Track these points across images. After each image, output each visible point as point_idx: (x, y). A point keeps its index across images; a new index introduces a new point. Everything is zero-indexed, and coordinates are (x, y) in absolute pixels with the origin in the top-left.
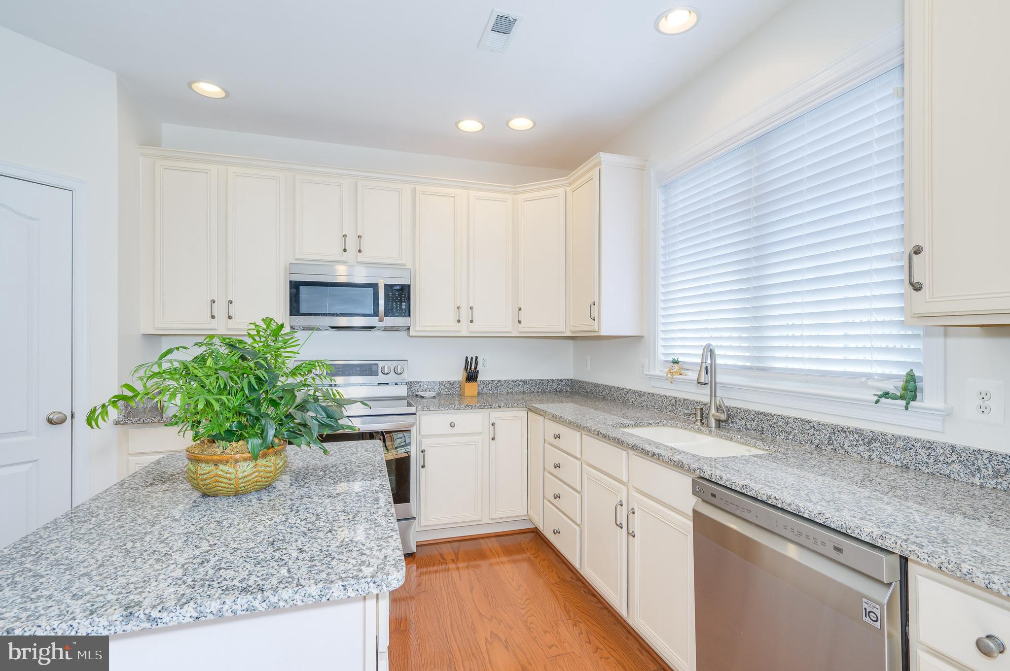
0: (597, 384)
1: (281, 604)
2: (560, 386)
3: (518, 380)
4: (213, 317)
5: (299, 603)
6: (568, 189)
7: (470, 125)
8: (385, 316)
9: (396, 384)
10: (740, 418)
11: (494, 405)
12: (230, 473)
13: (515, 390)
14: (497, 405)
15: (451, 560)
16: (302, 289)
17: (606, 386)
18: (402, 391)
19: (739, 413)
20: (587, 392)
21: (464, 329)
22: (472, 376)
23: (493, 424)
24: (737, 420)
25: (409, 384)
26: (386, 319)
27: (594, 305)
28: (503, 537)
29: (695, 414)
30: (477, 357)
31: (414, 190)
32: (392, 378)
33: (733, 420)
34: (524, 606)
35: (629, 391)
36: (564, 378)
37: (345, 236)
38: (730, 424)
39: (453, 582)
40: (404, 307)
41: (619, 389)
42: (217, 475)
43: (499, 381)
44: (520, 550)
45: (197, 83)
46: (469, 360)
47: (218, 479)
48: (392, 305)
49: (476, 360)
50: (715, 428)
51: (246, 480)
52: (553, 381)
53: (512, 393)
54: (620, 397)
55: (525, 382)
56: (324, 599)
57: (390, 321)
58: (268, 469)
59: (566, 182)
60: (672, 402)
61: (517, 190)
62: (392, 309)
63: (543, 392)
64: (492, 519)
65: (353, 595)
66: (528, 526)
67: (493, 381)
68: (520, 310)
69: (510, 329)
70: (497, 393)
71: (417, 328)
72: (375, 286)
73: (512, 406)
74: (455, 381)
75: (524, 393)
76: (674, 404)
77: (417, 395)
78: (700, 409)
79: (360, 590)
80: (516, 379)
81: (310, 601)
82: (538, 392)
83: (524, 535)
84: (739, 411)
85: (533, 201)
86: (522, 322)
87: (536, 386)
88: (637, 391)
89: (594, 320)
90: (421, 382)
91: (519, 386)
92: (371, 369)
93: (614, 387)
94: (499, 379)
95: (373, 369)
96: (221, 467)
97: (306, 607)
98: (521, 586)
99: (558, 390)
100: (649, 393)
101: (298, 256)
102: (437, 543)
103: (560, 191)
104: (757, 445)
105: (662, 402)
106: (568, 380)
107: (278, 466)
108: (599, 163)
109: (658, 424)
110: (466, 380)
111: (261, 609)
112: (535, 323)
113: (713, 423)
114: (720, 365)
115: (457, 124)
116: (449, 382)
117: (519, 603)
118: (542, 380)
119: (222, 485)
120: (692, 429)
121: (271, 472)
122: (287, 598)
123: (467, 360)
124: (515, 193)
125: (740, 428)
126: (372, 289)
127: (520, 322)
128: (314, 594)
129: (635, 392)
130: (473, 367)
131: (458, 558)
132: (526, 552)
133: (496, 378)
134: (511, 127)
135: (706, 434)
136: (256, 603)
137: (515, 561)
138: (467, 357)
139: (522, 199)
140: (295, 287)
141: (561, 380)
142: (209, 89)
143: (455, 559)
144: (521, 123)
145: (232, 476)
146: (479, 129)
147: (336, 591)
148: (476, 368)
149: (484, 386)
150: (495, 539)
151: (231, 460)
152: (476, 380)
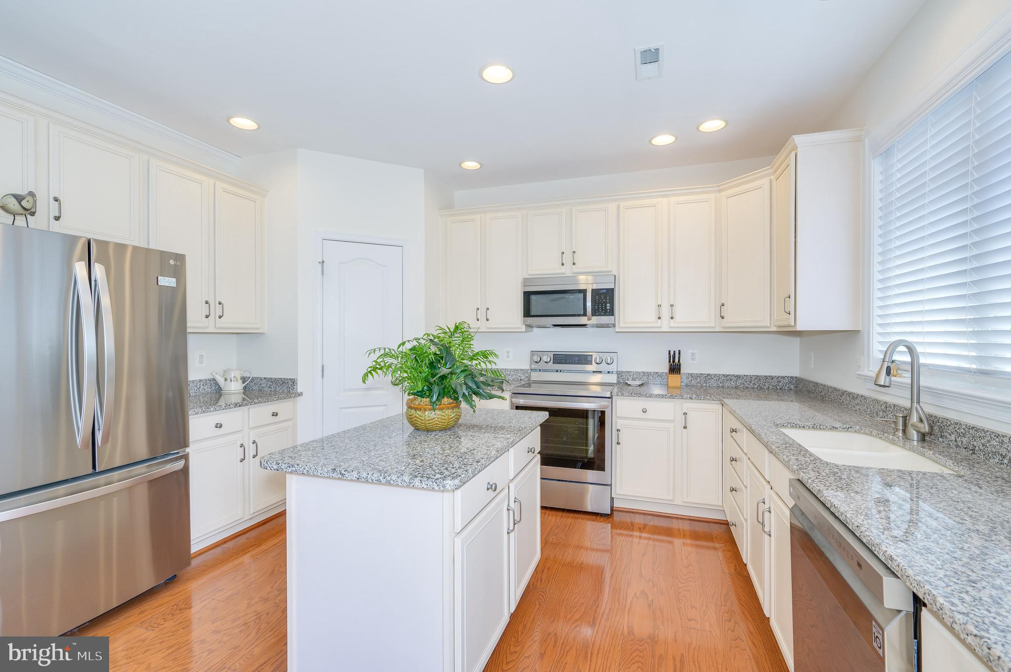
0: (817, 383)
1: (392, 482)
2: (781, 384)
3: (729, 375)
4: (478, 320)
5: (400, 484)
6: (772, 177)
7: (663, 140)
8: (592, 316)
9: (609, 372)
10: (950, 432)
11: (685, 396)
12: (422, 417)
13: (727, 384)
14: (689, 396)
15: (639, 528)
16: (533, 297)
17: (825, 385)
18: (613, 379)
19: (949, 425)
20: (809, 392)
21: (665, 325)
22: (675, 369)
23: (685, 414)
24: (946, 434)
25: (619, 374)
26: (594, 318)
27: (789, 297)
28: (698, 523)
29: (895, 423)
30: (679, 351)
31: (619, 207)
32: (603, 367)
33: (942, 434)
34: (685, 581)
35: (844, 393)
36: (787, 375)
37: (563, 253)
38: (940, 438)
39: (631, 544)
40: (608, 308)
41: (835, 389)
42: (415, 417)
43: (709, 375)
44: (709, 537)
45: (464, 163)
46: (672, 353)
47: (417, 419)
48: (598, 307)
49: (679, 353)
50: (918, 441)
51: (430, 422)
52: (772, 378)
53: (723, 387)
54: (836, 398)
55: (738, 377)
56: (411, 485)
57: (595, 320)
58: (443, 417)
59: (772, 170)
60: (882, 408)
61: (720, 188)
62: (598, 309)
63: (761, 389)
64: (684, 502)
65: (425, 487)
66: (720, 517)
67: (702, 374)
68: (723, 305)
69: (713, 325)
70: (706, 386)
71: (622, 325)
72: (584, 292)
73: (704, 399)
74: (663, 373)
75: (737, 388)
76: (885, 410)
77: (627, 383)
78: (903, 417)
79: (429, 485)
80: (728, 374)
81: (405, 484)
82: (753, 388)
83: (720, 525)
84: (949, 423)
85: (736, 196)
86: (725, 317)
87: (751, 382)
88: (851, 393)
89: (790, 314)
90: (631, 372)
91: (731, 380)
92: (587, 359)
93: (831, 387)
94: (708, 373)
95: (588, 359)
96: (418, 412)
97: (403, 486)
98: (692, 565)
99: (778, 387)
100: (862, 396)
101: (530, 272)
102: (633, 513)
103: (765, 182)
104: (947, 464)
105: (873, 407)
106: (791, 377)
107: (450, 417)
108: (795, 148)
109: (847, 429)
110: (670, 372)
111: (383, 482)
112: (736, 319)
113: (915, 435)
114: (926, 365)
115: (650, 141)
116: (657, 373)
117: (681, 577)
118: (758, 376)
119: (419, 423)
120: (887, 439)
121: (445, 420)
122: (394, 479)
123: (669, 353)
124: (720, 191)
125: (950, 444)
126: (582, 294)
127: (723, 318)
128: (406, 481)
129: (849, 394)
130: (677, 360)
131: (645, 528)
132: (714, 540)
133: (706, 371)
134: (702, 131)
135: (900, 446)
136: (381, 478)
137: (697, 546)
138: (669, 351)
139: (726, 196)
140: (527, 295)
141: (783, 378)
142: (471, 165)
143: (642, 529)
144: (713, 125)
145: (423, 418)
146: (673, 141)
147: (417, 482)
148: (679, 361)
149: (693, 378)
150: (688, 522)
151: (422, 409)
152: (680, 372)
